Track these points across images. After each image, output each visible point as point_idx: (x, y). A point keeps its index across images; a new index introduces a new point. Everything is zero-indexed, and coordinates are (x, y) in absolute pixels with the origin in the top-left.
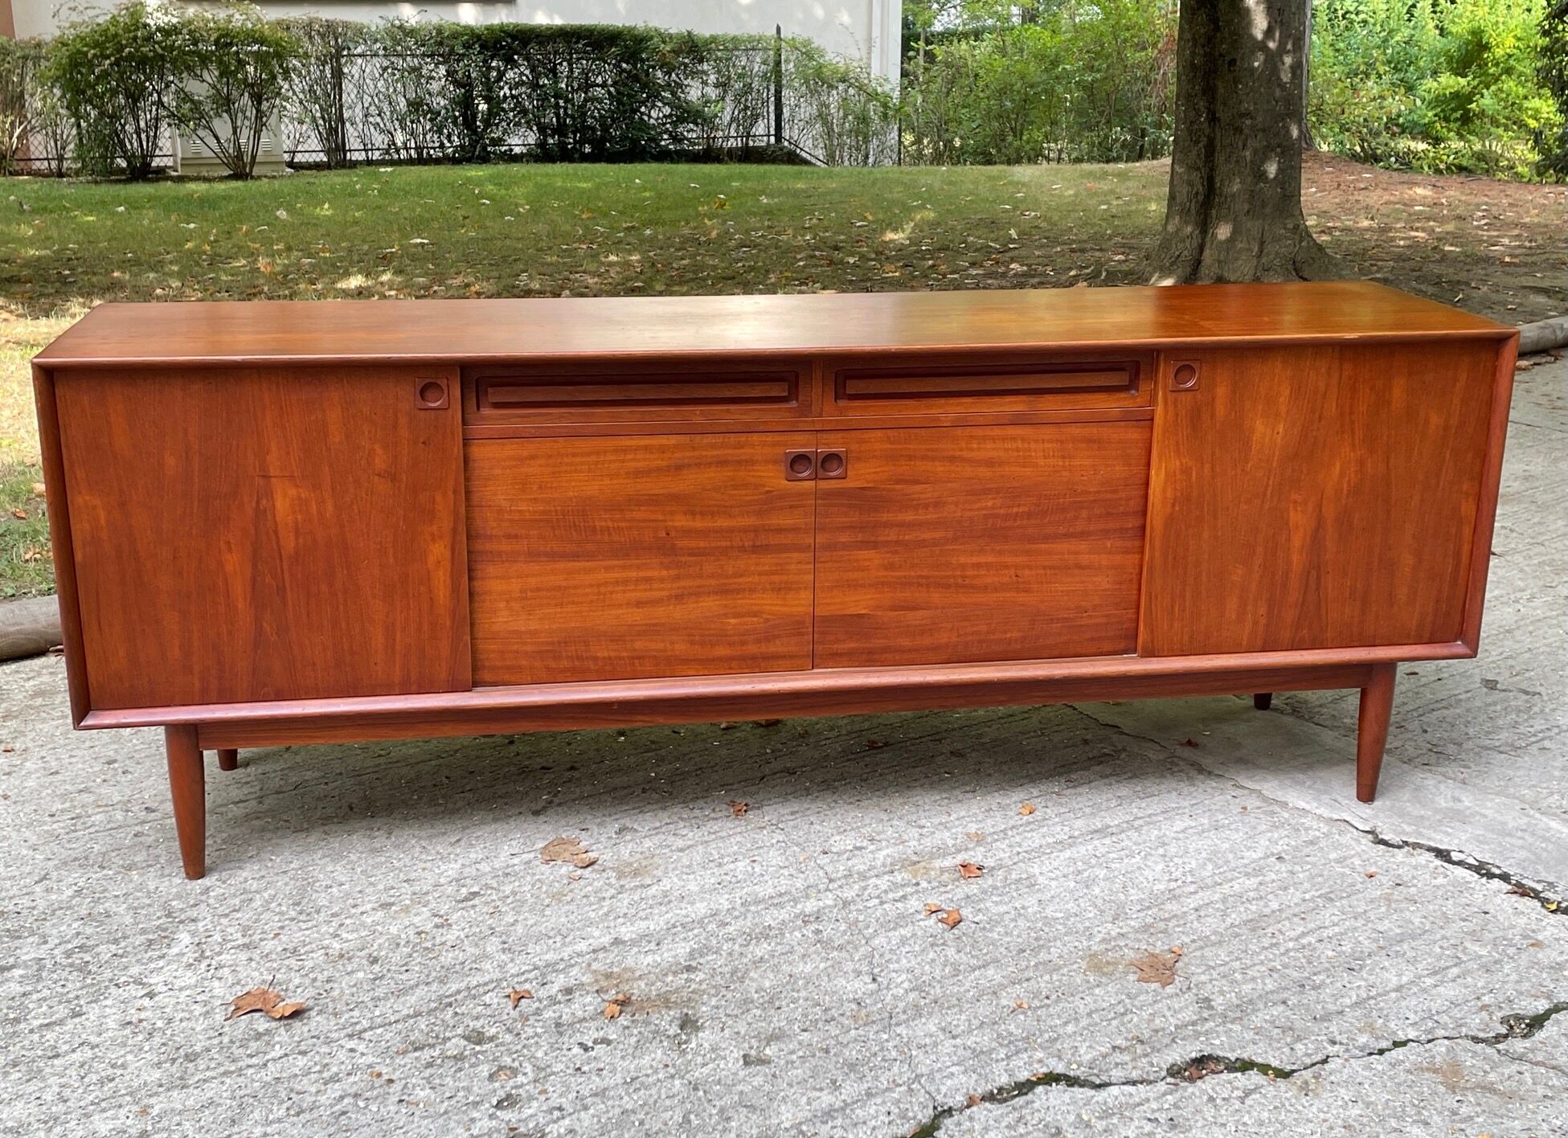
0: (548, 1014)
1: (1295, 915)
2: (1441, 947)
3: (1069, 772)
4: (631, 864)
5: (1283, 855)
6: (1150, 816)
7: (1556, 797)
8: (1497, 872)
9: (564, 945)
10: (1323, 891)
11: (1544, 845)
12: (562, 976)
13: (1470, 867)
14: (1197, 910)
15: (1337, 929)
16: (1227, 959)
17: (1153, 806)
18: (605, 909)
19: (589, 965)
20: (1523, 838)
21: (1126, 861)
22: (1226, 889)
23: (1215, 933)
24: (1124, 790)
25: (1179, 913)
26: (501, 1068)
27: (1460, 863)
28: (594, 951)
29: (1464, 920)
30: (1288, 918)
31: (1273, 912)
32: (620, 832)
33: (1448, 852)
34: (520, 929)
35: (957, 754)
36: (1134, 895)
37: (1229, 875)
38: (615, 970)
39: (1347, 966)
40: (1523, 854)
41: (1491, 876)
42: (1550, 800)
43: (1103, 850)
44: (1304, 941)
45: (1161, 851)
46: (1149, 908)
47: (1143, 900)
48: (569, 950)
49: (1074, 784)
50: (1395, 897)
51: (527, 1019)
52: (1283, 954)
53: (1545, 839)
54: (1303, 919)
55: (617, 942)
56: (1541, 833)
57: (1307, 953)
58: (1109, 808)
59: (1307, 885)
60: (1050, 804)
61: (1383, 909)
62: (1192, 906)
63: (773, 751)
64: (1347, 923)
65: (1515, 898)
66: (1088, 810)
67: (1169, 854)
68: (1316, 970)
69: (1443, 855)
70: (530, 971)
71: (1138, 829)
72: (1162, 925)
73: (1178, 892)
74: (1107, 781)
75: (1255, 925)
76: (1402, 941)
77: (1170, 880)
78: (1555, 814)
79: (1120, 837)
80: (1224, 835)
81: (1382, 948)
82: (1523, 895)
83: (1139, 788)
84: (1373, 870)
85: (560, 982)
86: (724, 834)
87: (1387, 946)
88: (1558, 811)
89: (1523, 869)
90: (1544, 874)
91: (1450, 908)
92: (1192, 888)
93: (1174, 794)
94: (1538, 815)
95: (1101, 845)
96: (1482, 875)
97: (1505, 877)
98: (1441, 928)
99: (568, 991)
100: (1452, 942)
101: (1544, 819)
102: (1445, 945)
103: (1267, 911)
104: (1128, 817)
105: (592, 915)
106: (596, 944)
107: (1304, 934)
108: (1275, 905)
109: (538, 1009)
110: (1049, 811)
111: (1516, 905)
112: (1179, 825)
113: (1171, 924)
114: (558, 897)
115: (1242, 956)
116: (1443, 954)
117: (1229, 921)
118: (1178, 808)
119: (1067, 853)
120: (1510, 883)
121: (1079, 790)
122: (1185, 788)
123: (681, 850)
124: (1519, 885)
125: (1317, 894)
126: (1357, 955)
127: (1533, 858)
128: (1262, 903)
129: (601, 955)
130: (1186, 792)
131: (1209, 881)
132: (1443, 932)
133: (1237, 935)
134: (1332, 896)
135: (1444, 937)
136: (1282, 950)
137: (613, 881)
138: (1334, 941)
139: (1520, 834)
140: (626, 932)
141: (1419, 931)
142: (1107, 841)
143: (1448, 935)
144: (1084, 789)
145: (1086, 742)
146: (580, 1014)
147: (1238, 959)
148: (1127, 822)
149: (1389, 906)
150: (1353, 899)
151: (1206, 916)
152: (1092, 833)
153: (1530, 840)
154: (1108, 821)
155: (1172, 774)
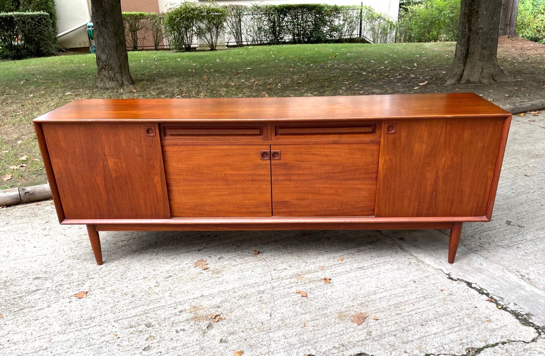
0: (172, 319)
1: (411, 303)
2: (456, 319)
3: (359, 247)
4: (217, 269)
5: (416, 281)
6: (379, 264)
7: (516, 265)
8: (485, 292)
9: (187, 296)
10: (424, 295)
11: (505, 284)
12: (181, 306)
13: (477, 290)
14: (380, 299)
15: (423, 309)
16: (383, 318)
17: (381, 260)
18: (204, 285)
19: (191, 303)
20: (498, 280)
21: (365, 279)
22: (393, 292)
23: (383, 307)
24: (374, 254)
25: (374, 299)
26: (151, 336)
27: (474, 288)
28: (194, 298)
29: (467, 309)
30: (409, 304)
31: (405, 301)
32: (219, 259)
33: (472, 283)
34: (177, 289)
35: (329, 238)
36: (363, 291)
37: (395, 287)
38: (197, 305)
39: (421, 324)
40: (497, 286)
41: (483, 293)
42: (514, 267)
43: (359, 275)
44: (411, 313)
45: (377, 276)
46: (365, 297)
47: (365, 294)
48: (187, 298)
49: (359, 251)
50: (447, 299)
51: (165, 320)
52: (402, 317)
53: (507, 281)
54: (413, 305)
55: (202, 296)
56: (505, 279)
57: (410, 317)
58: (367, 260)
59: (420, 292)
60: (349, 257)
61: (442, 303)
62: (379, 297)
63: (275, 234)
64: (428, 307)
65: (488, 302)
66: (360, 260)
67: (379, 278)
68: (410, 324)
69: (469, 284)
70: (173, 304)
71: (373, 268)
72: (367, 303)
73: (377, 291)
74: (370, 250)
75: (396, 306)
76: (443, 316)
77: (376, 287)
78: (513, 272)
79: (366, 270)
80: (399, 272)
81: (435, 318)
82: (491, 301)
83: (379, 254)
84: (443, 288)
85: (180, 308)
86: (248, 261)
87: (438, 317)
88: (515, 271)
89: (495, 292)
90: (501, 294)
91: (465, 305)
92: (382, 290)
93: (390, 256)
94: (507, 272)
95: (359, 273)
96: (480, 293)
97: (487, 295)
98: (459, 312)
99: (181, 312)
100: (460, 318)
101: (509, 273)
102: (457, 319)
103: (403, 301)
104: (372, 264)
105: (199, 286)
106: (196, 296)
107: (412, 310)
108: (406, 299)
109: (170, 317)
110: (348, 260)
111: (488, 305)
112: (387, 268)
113: (370, 303)
114: (192, 279)
115: (388, 317)
116: (456, 322)
117: (389, 303)
118: (389, 261)
119: (348, 275)
120: (488, 297)
121: (360, 253)
122: (394, 255)
123: (234, 266)
124: (492, 298)
125: (421, 296)
126: (426, 320)
127: (500, 288)
128: (402, 298)
129: (196, 300)
130: (393, 256)
131: (388, 289)
132: (458, 313)
133: (390, 309)
134: (427, 297)
135: (458, 316)
136: (402, 316)
137: (210, 275)
138: (421, 314)
139: (498, 279)
140: (206, 293)
141: (450, 313)
142: (362, 272)
143: (460, 315)
144: (362, 253)
145: (369, 236)
146: (181, 320)
147: (387, 318)
148: (371, 265)
149: (444, 302)
150: (433, 299)
151: (383, 301)
152: (358, 268)
153: (501, 281)
154: (365, 265)
155: (392, 249)
